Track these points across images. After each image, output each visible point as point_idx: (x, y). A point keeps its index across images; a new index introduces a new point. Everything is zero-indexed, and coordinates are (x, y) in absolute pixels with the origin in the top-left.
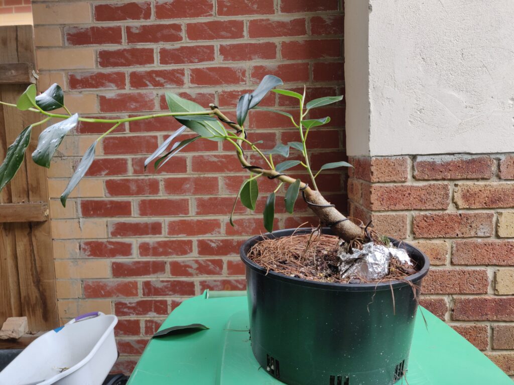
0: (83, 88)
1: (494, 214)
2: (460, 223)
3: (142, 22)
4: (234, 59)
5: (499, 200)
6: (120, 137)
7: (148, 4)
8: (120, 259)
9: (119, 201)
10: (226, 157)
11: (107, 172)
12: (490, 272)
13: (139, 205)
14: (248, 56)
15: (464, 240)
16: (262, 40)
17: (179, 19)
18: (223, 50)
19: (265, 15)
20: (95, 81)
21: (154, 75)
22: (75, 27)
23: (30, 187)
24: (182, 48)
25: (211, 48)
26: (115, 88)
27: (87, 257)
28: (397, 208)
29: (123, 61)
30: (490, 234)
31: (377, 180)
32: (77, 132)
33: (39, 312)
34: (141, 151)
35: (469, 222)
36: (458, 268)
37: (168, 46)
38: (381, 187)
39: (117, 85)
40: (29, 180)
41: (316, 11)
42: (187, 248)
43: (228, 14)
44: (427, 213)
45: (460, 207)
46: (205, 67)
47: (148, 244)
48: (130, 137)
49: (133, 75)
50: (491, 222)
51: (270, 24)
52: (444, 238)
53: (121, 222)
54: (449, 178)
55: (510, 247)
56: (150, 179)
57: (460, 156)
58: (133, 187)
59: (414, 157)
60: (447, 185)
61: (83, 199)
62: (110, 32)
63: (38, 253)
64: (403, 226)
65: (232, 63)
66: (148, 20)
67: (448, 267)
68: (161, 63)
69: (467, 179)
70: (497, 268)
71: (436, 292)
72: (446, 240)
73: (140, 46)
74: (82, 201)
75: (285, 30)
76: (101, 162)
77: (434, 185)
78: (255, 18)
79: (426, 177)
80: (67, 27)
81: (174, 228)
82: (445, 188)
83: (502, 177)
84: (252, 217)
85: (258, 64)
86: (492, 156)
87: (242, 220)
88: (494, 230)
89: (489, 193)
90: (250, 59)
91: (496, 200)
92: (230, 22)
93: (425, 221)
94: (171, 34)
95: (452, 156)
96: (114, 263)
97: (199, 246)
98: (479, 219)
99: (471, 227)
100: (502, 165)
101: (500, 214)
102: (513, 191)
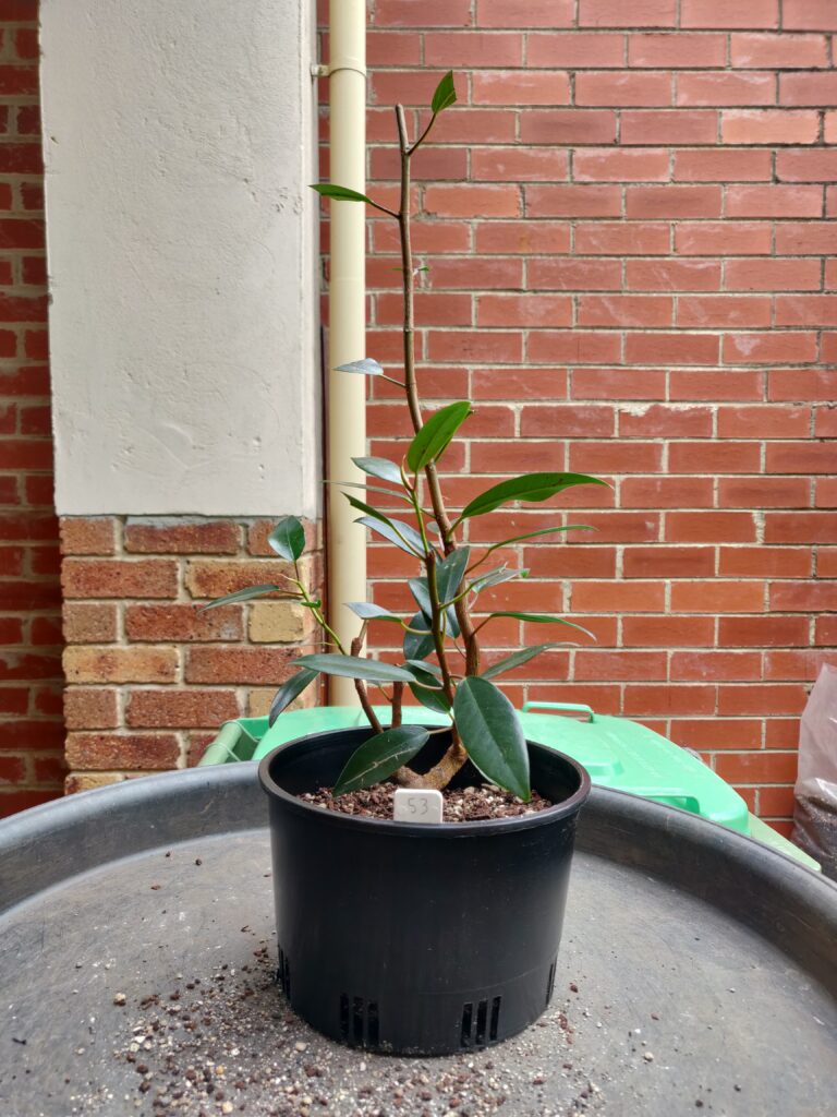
1: (244, 607)
2: (195, 620)
5: (250, 584)
12: (241, 695)
15: (203, 646)
28: (99, 594)
30: (239, 636)
31: (69, 551)
35: (208, 617)
36: (195, 689)
38: (76, 562)
44: (147, 604)
45: (194, 596)
50: (240, 618)
52: (171, 642)
54: (176, 550)
55: (267, 656)
57: (190, 518)
59: (124, 518)
60: (173, 562)
64: (111, 623)
67: (181, 687)
69: (202, 554)
70: (251, 689)
71: (163, 724)
72: (177, 645)
77: (155, 561)
79: (142, 549)
82: (171, 566)
83: (252, 552)
86: (237, 521)
88: (245, 630)
89: (234, 574)
93: (144, 615)
95: (179, 520)
98: (222, 614)
99: (211, 625)
100: (250, 535)
101: (252, 607)
102: (269, 572)
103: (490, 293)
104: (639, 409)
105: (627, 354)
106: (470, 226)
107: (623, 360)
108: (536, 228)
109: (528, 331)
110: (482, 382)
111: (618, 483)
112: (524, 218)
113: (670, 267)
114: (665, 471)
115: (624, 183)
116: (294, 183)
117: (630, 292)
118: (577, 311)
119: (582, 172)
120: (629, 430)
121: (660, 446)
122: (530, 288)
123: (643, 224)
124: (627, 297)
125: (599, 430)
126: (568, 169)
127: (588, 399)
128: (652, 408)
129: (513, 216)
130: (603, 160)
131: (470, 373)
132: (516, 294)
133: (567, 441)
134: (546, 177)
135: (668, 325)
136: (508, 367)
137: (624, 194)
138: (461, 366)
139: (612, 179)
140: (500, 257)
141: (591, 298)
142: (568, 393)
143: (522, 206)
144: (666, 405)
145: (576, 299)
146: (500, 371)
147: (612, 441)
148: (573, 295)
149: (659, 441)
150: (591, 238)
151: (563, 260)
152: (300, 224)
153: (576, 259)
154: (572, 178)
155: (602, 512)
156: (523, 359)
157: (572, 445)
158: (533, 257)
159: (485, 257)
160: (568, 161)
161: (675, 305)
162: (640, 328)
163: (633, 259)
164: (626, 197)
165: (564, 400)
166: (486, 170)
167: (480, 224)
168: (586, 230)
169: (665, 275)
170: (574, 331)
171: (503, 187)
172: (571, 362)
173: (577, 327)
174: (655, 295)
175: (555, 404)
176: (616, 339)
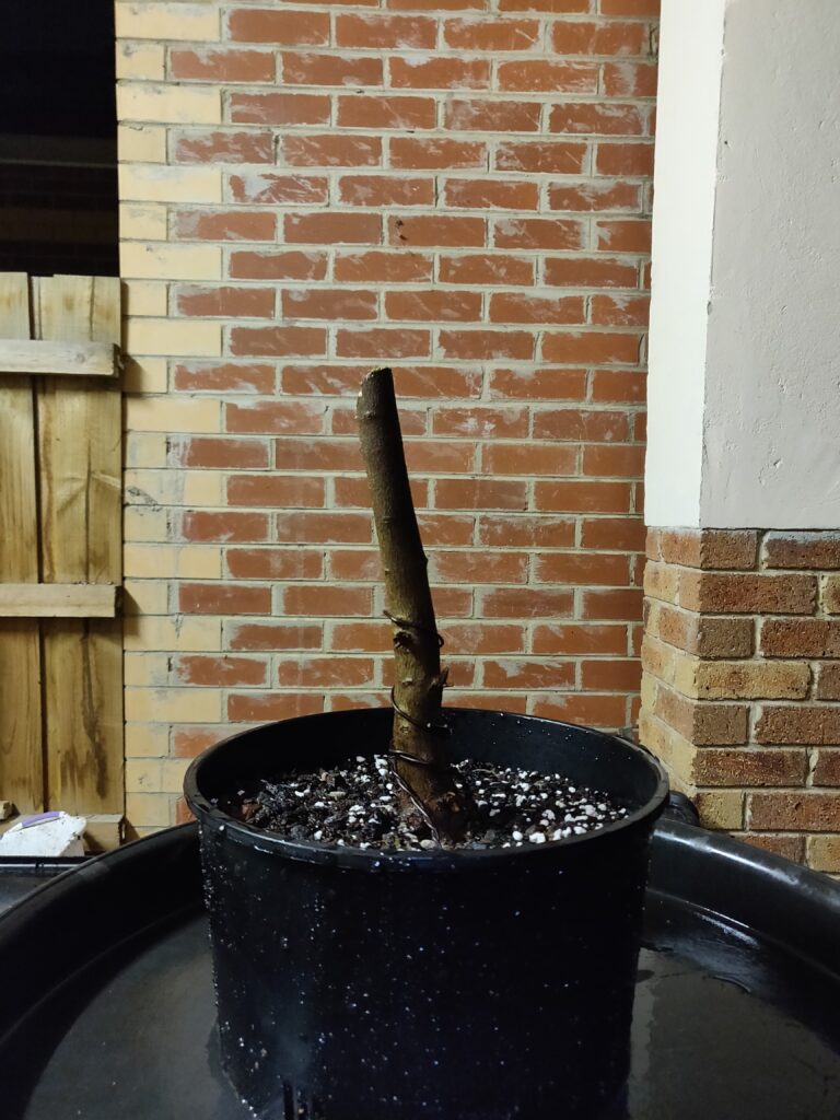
0: (198, 388)
2: (828, 636)
3: (309, 284)
4: (462, 355)
6: (259, 477)
7: (322, 256)
8: (243, 690)
9: (250, 587)
10: (440, 518)
11: (231, 534)
13: (284, 595)
14: (487, 352)
16: (511, 328)
17: (373, 283)
18: (445, 339)
19: (518, 286)
20: (221, 378)
21: (325, 374)
22: (193, 286)
23: (91, 556)
24: (377, 332)
25: (425, 335)
26: (256, 392)
27: (185, 685)
28: (735, 609)
29: (271, 346)
32: (182, 463)
33: (91, 781)
34: (295, 502)
36: (827, 705)
37: (353, 326)
39: (259, 388)
40: (90, 544)
41: (602, 286)
42: (363, 672)
43: (456, 280)
44: (780, 619)
45: (829, 612)
46: (414, 365)
47: (295, 664)
48: (275, 478)
49: (288, 371)
51: (525, 302)
52: (804, 657)
53: (249, 625)
56: (306, 550)
58: (276, 564)
59: (761, 532)
60: (816, 577)
61: (183, 581)
62: (254, 297)
63: (97, 673)
65: (458, 362)
66: (321, 281)
68: (337, 354)
73: (303, 323)
74: (181, 584)
75: (550, 314)
76: (221, 517)
77: (792, 576)
78: (502, 291)
79: (782, 564)
80: (180, 284)
81: (343, 638)
82: (814, 581)
84: (479, 622)
85: (504, 367)
87: (461, 627)
90: (490, 357)
92: (460, 294)
93: (778, 630)
94: (358, 307)
95: (819, 534)
96: (230, 697)
97: (384, 671)
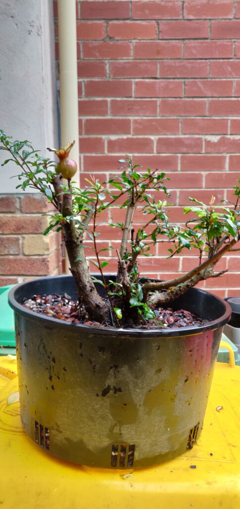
1: (20, 238)
5: (23, 227)
12: (20, 279)
15: (2, 257)
30: (19, 252)
35: (3, 243)
50: (18, 243)
55: (32, 262)
70: (26, 277)
83: (23, 211)
86: (15, 196)
88: (21, 249)
89: (15, 222)
91: (21, 228)
98: (10, 242)
99: (5, 247)
100: (22, 203)
101: (24, 238)
102: (31, 221)
103: (141, 80)
104: (215, 139)
105: (210, 111)
106: (131, 44)
107: (207, 114)
108: (164, 45)
109: (160, 99)
110: (138, 125)
111: (204, 176)
112: (159, 39)
113: (232, 65)
114: (227, 170)
115: (210, 19)
116: (37, 18)
117: (212, 78)
118: (185, 89)
119: (189, 14)
120: (209, 149)
121: (225, 157)
122: (162, 77)
123: (219, 42)
124: (211, 81)
125: (195, 150)
126: (181, 12)
127: (190, 134)
128: (221, 138)
129: (153, 38)
130: (199, 7)
131: (132, 121)
132: (154, 80)
133: (179, 155)
134: (170, 16)
135: (230, 95)
136: (150, 118)
137: (209, 25)
138: (128, 118)
139: (204, 17)
140: (147, 61)
141: (192, 82)
142: (180, 131)
143: (158, 33)
144: (228, 136)
145: (184, 83)
146: (147, 120)
147: (202, 155)
148: (183, 80)
149: (224, 154)
150: (193, 50)
151: (179, 62)
152: (41, 42)
153: (185, 61)
154: (183, 17)
155: (197, 190)
156: (158, 114)
157: (182, 157)
158: (163, 61)
159: (139, 61)
160: (181, 8)
161: (234, 85)
162: (216, 97)
163: (213, 60)
164: (210, 27)
165: (178, 134)
166: (139, 13)
167: (136, 43)
168: (190, 45)
169: (229, 69)
170: (183, 99)
171: (148, 22)
172: (182, 115)
173: (185, 97)
174: (224, 80)
175: (173, 137)
176: (204, 103)
